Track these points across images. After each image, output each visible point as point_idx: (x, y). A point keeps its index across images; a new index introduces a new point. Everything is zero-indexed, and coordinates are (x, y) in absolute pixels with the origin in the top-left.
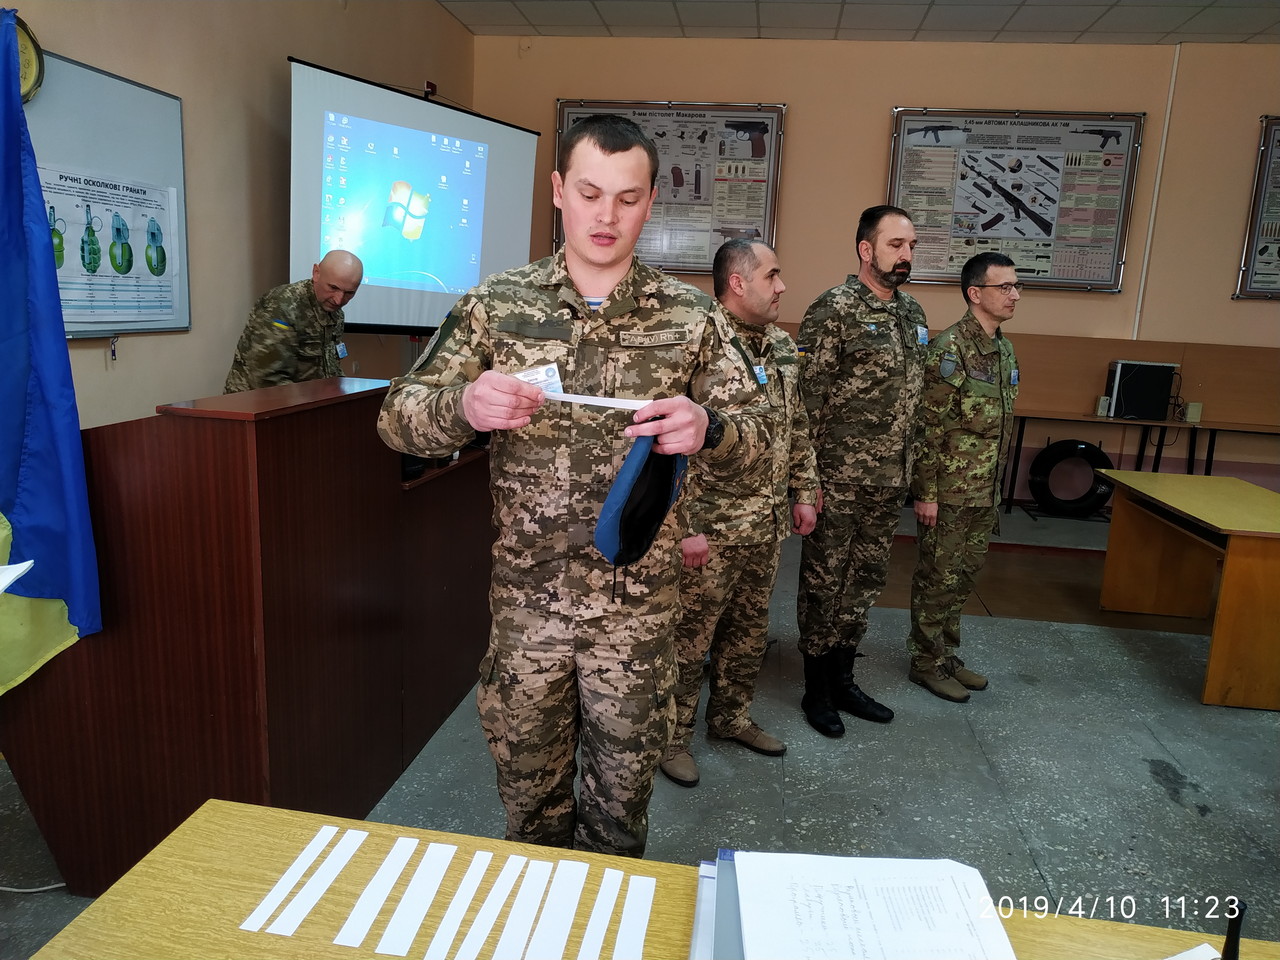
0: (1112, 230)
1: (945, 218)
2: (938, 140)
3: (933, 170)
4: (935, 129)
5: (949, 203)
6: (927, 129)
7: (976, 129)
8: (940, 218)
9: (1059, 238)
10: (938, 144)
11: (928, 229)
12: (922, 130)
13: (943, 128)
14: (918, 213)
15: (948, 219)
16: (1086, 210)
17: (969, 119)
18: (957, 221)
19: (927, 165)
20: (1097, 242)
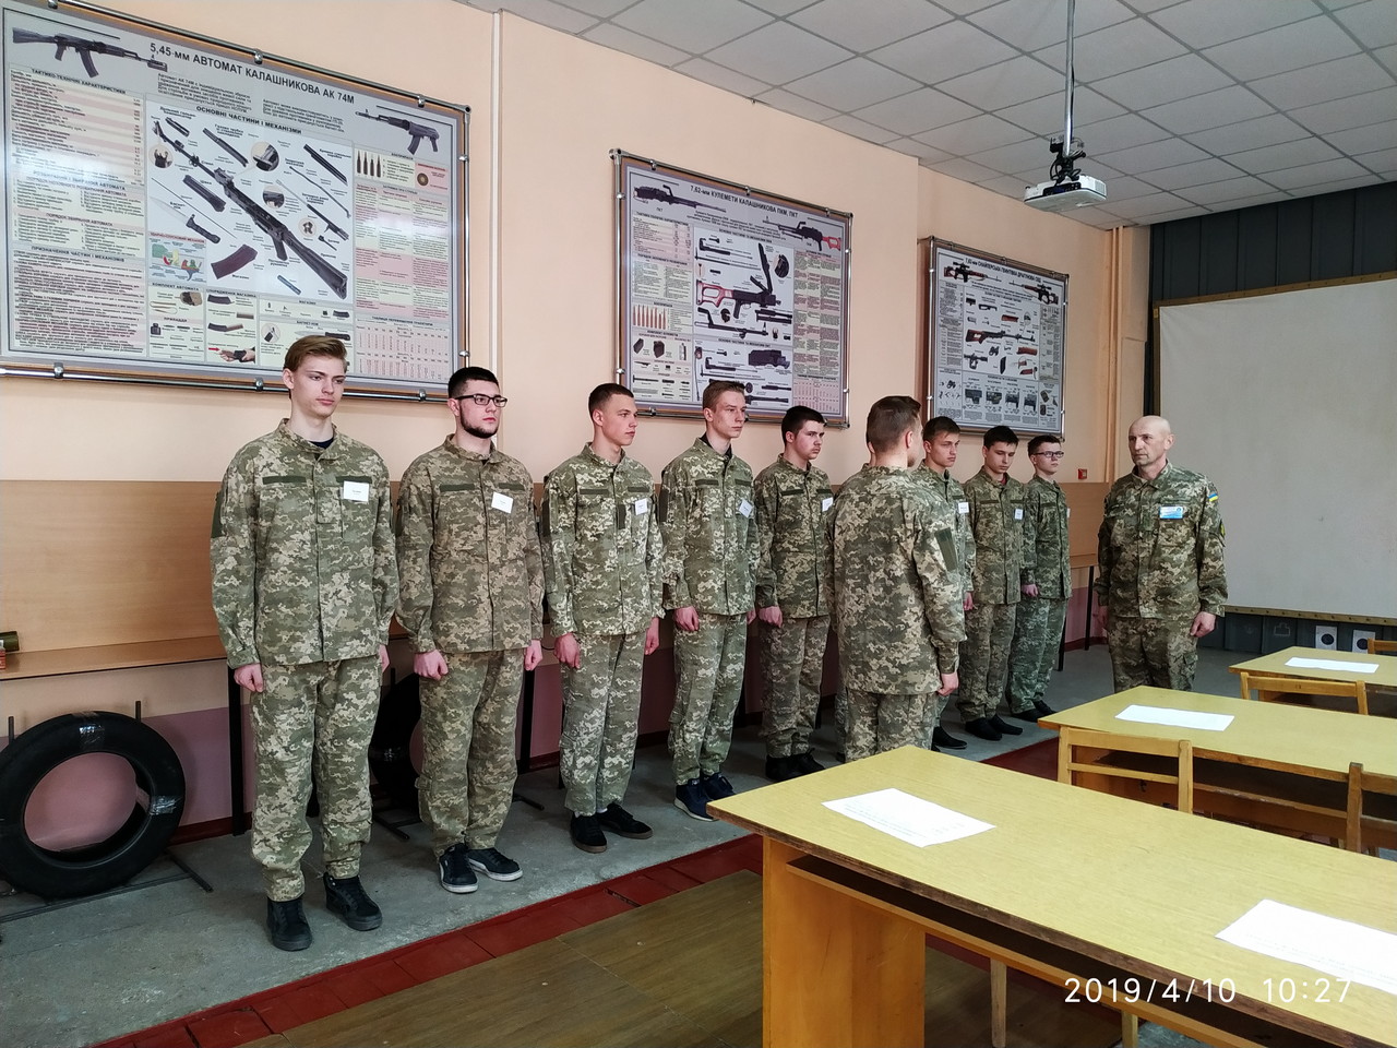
0: (443, 297)
1: (129, 242)
2: (92, 72)
3: (88, 134)
4: (85, 48)
5: (136, 212)
6: (62, 42)
7: (176, 68)
8: (118, 242)
9: (361, 303)
10: (94, 80)
11: (93, 261)
12: (49, 40)
13: (101, 48)
14: (65, 224)
15: (138, 246)
16: (398, 257)
17: (159, 44)
18: (158, 251)
19: (73, 120)
20: (424, 316)
